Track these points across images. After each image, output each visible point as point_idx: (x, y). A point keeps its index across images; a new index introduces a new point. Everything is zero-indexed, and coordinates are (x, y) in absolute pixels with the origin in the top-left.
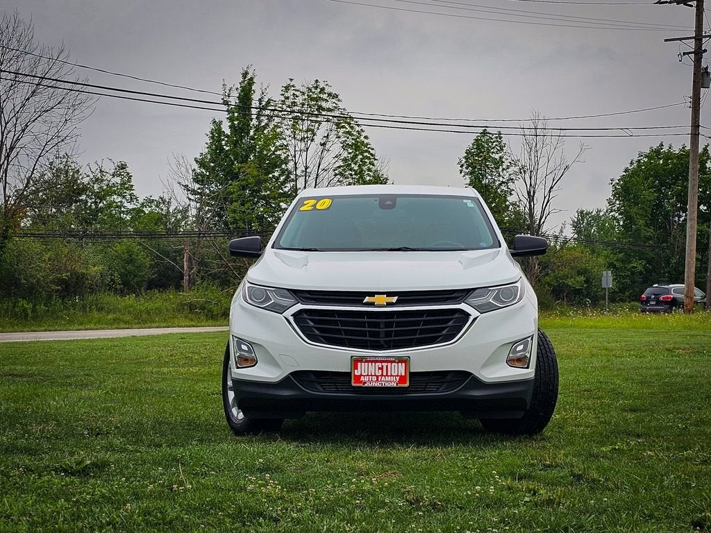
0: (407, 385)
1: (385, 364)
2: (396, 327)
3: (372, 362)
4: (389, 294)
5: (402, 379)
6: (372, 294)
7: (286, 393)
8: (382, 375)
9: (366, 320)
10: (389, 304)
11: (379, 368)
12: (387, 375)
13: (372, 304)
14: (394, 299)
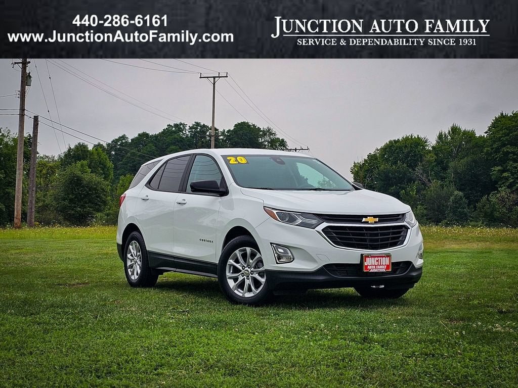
0: (390, 270)
1: (379, 258)
2: (380, 236)
3: (373, 257)
4: (375, 216)
5: (388, 267)
6: (366, 217)
7: (321, 278)
8: (378, 265)
9: (365, 232)
10: (376, 223)
11: (377, 261)
12: (380, 265)
13: (367, 223)
14: (377, 220)
